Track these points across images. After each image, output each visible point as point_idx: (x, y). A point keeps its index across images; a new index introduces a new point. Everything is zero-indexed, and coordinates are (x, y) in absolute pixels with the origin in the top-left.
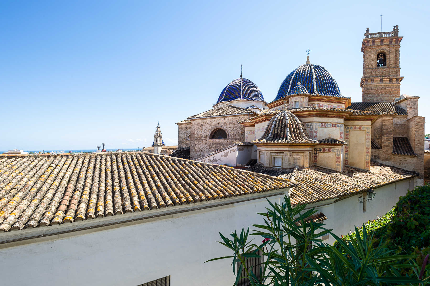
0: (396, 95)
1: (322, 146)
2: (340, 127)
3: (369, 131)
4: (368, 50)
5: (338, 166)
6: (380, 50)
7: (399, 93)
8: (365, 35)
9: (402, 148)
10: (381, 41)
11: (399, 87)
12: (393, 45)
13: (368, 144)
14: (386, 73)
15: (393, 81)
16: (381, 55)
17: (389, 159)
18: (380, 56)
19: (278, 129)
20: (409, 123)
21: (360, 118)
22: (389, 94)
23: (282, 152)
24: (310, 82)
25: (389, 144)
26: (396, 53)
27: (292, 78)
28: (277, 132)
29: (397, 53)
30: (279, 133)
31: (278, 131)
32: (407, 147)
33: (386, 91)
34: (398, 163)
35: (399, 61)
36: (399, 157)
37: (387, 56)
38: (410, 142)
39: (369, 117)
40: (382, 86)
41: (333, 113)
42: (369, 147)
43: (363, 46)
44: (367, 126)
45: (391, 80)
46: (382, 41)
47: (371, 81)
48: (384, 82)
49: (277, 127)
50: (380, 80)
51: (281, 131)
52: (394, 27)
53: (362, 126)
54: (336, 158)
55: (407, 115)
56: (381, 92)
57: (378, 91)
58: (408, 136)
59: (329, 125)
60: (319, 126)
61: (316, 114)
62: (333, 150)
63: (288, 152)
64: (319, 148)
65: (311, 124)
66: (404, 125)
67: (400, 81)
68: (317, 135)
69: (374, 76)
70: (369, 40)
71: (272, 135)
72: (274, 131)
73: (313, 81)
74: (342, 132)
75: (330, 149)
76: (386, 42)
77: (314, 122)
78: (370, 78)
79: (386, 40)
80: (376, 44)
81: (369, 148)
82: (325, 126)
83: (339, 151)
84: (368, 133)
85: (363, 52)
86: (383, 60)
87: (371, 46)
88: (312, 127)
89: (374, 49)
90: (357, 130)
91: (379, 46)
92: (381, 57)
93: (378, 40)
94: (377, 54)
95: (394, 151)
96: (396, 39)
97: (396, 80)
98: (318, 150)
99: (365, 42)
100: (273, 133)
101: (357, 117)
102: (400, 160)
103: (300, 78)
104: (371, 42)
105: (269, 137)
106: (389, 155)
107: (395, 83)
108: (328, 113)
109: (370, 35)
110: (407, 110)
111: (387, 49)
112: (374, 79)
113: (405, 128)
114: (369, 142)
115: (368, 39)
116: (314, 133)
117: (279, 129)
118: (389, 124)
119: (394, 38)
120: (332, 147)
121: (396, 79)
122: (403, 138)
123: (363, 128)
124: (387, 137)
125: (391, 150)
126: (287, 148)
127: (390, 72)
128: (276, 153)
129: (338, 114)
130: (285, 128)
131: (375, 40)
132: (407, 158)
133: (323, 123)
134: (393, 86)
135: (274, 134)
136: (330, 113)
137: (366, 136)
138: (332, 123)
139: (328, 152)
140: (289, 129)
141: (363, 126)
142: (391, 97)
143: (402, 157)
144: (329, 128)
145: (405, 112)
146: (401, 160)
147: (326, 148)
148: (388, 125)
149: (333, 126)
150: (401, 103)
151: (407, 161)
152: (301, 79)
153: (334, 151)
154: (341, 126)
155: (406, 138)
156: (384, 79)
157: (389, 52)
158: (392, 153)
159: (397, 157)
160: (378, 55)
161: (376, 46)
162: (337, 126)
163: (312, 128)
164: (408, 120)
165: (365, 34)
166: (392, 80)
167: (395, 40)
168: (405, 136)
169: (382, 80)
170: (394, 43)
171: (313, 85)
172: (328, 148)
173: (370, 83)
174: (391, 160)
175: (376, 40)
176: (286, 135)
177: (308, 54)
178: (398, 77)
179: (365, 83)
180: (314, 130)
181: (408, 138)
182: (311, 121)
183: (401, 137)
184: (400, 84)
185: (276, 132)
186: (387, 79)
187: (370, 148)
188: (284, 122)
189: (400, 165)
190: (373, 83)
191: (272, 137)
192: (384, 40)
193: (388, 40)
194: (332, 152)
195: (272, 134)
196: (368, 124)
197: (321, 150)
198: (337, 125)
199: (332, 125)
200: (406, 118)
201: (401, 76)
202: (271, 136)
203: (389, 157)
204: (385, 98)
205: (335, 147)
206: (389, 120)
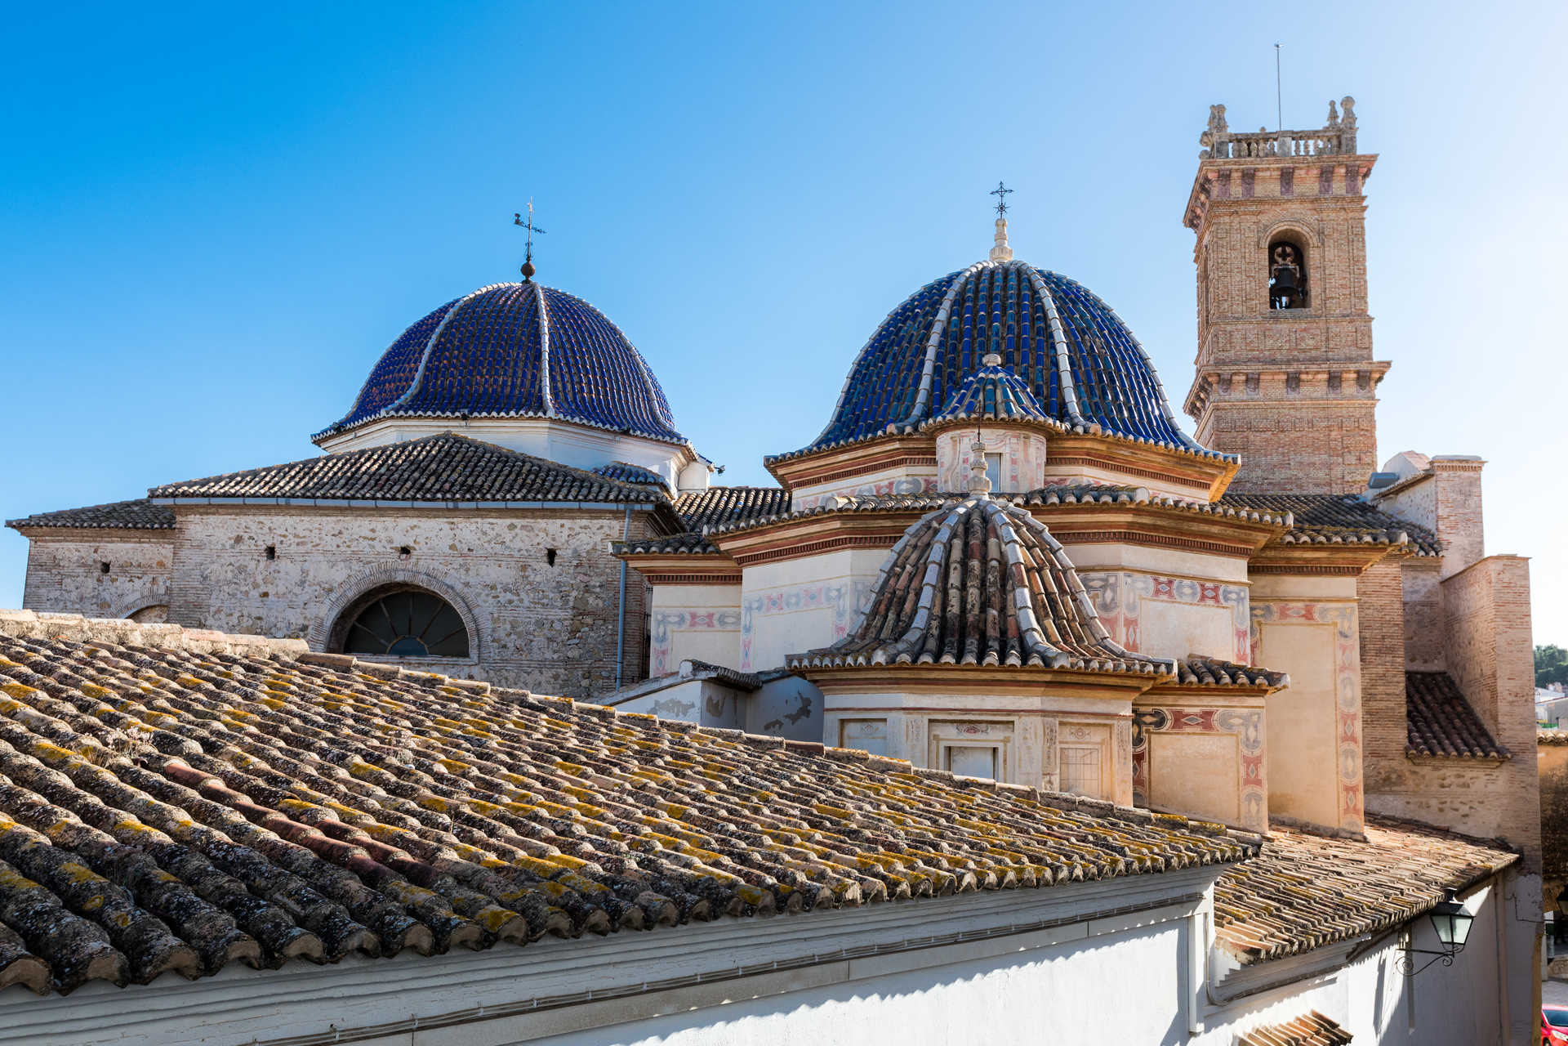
0: (1360, 459)
1: (1170, 700)
2: (1234, 604)
3: (1350, 628)
4: (1227, 219)
5: (1253, 802)
6: (1279, 221)
7: (1372, 447)
8: (1206, 139)
9: (1438, 722)
10: (1282, 175)
11: (1372, 416)
12: (1337, 199)
13: (1348, 692)
14: (1311, 342)
15: (1344, 385)
16: (1284, 251)
17: (1395, 784)
18: (1279, 256)
19: (963, 587)
20: (1452, 598)
21: (1306, 560)
22: (1332, 452)
23: (1004, 720)
24: (1039, 360)
25: (1392, 705)
26: (1350, 242)
27: (937, 329)
28: (963, 609)
29: (1355, 236)
30: (976, 611)
31: (963, 601)
32: (1459, 716)
33: (1316, 435)
34: (1434, 803)
35: (1365, 282)
36: (1436, 769)
37: (1313, 256)
38: (1467, 692)
39: (1350, 555)
40: (1296, 409)
41: (1205, 528)
42: (1352, 711)
43: (1197, 198)
44: (1339, 600)
45: (1334, 380)
46: (1287, 177)
47: (1247, 381)
48: (1305, 390)
49: (954, 578)
50: (1287, 380)
51: (985, 605)
52: (1332, 104)
53: (1319, 600)
54: (1241, 761)
55: (1441, 554)
56: (1294, 443)
57: (1282, 435)
58: (1455, 666)
59: (1187, 591)
60: (1144, 594)
61: (1130, 525)
62: (1224, 722)
63: (1037, 720)
64: (1149, 709)
65: (1106, 580)
66: (1431, 605)
67: (1372, 383)
68: (1138, 642)
69: (1258, 360)
70: (1230, 171)
71: (935, 623)
72: (938, 602)
73: (1055, 355)
74: (1243, 628)
75: (1210, 714)
76: (1307, 182)
77: (1123, 569)
78: (1244, 368)
79: (1303, 172)
80: (1259, 190)
81: (1353, 717)
82: (1169, 593)
83: (1256, 727)
84: (1346, 636)
85: (1191, 231)
86: (1291, 273)
87: (1236, 202)
88: (1109, 595)
89: (1254, 219)
90: (1294, 620)
91: (1275, 202)
92: (1284, 259)
93: (1268, 173)
94: (1265, 244)
95: (1411, 740)
96: (1347, 167)
97: (1358, 379)
98: (1148, 719)
99: (1210, 176)
100: (937, 611)
101: (1297, 554)
102: (1443, 786)
103: (982, 332)
104: (1238, 181)
105: (918, 634)
106: (1394, 764)
107: (1352, 397)
108: (1185, 526)
109: (1231, 145)
110: (1437, 529)
111: (1312, 218)
112: (1259, 374)
113: (1433, 623)
114: (1352, 684)
115: (1225, 163)
116: (1124, 630)
117: (973, 594)
118: (1386, 600)
119: (1340, 164)
120: (1216, 703)
121: (1358, 372)
122: (1432, 675)
123: (1324, 612)
124: (1380, 670)
125: (1401, 735)
126: (1031, 699)
127: (1327, 339)
128: (965, 727)
129: (1230, 531)
130: (1003, 586)
131: (1256, 170)
132: (1469, 774)
133: (1162, 579)
134: (1344, 412)
135: (943, 619)
136: (1195, 527)
137: (1339, 653)
138: (1202, 580)
139: (1198, 730)
140: (1026, 591)
141: (1319, 605)
142: (1339, 469)
143: (1450, 772)
144: (1187, 607)
145: (1429, 540)
146: (1446, 782)
147: (1187, 710)
148: (1383, 608)
149: (1203, 598)
150: (1403, 498)
151: (1473, 788)
152: (989, 339)
153: (1231, 727)
154: (1240, 600)
155: (1443, 674)
156: (1303, 377)
157: (1320, 233)
158: (1406, 749)
159: (1426, 770)
160: (1272, 248)
161: (1261, 202)
162: (1221, 597)
163: (1108, 601)
164: (1446, 582)
165: (1205, 134)
166: (1341, 381)
167: (1343, 171)
168: (1436, 666)
169: (1293, 381)
170: (1339, 187)
171: (1057, 377)
172: (1197, 710)
173: (1239, 393)
174: (1403, 788)
175: (1263, 170)
176: (1019, 628)
177: (1002, 208)
178: (1364, 366)
179: (1217, 394)
180: (1122, 613)
181: (1451, 673)
182: (1108, 561)
183: (1422, 669)
184: (1373, 398)
185: (954, 608)
186: (1320, 376)
187: (1360, 714)
188: (993, 552)
189: (1441, 810)
190: (1253, 395)
191: (935, 632)
192: (1297, 172)
193: (1315, 172)
194: (1222, 730)
195: (930, 617)
196: (1343, 594)
197: (1160, 723)
198: (1221, 592)
199: (1199, 589)
200: (1437, 568)
201: (1376, 358)
202: (928, 627)
203: (1395, 771)
204: (1313, 472)
205: (1235, 701)
206: (1386, 581)
